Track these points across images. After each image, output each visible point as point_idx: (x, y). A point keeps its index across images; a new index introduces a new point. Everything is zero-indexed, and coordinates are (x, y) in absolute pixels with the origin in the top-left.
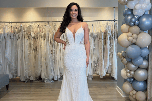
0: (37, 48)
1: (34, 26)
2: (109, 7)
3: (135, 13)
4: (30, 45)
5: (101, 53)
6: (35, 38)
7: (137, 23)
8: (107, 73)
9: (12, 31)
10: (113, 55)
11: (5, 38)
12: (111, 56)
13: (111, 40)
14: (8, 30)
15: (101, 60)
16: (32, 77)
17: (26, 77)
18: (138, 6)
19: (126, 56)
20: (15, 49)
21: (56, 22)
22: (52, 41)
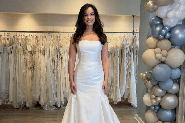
0: (35, 66)
1: (31, 37)
2: (126, 15)
3: (166, 23)
4: (25, 62)
5: (116, 73)
6: (32, 52)
7: (168, 36)
8: (123, 98)
9: (1, 43)
10: (131, 76)
12: (128, 77)
13: (129, 57)
15: (116, 82)
16: (28, 102)
17: (21, 103)
19: (152, 78)
20: (6, 67)
21: (60, 32)
22: (55, 57)
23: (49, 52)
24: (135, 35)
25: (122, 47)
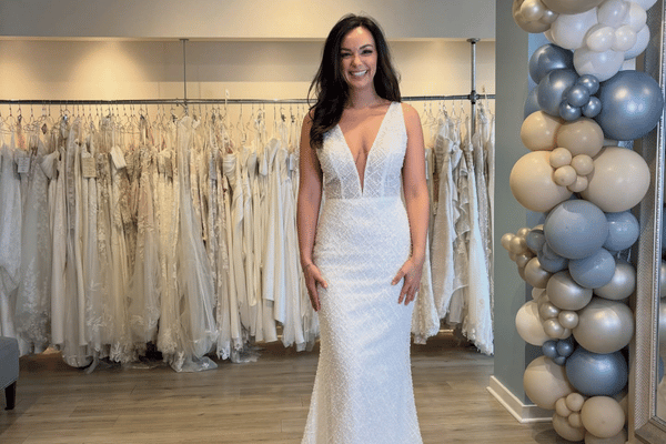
0: (140, 218)
1: (124, 121)
2: (447, 39)
3: (585, 65)
4: (105, 204)
6: (130, 172)
7: (593, 107)
8: (444, 323)
10: (471, 244)
12: (459, 251)
13: (462, 180)
14: (5, 139)
16: (117, 346)
17: (93, 349)
18: (600, 38)
19: (545, 250)
20: (39, 225)
21: (222, 101)
22: (208, 188)
23: (187, 170)
24: (479, 107)
25: (438, 148)
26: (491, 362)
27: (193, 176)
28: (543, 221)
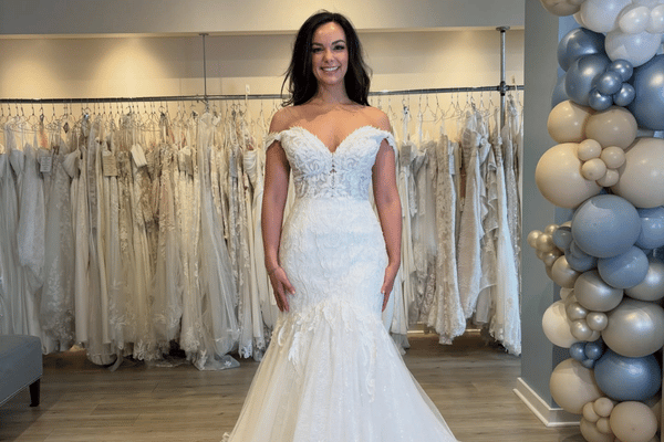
0: (161, 216)
1: (145, 119)
2: (475, 28)
3: (617, 50)
4: (126, 203)
5: (446, 236)
6: (151, 170)
7: (625, 95)
8: (471, 322)
9: (44, 143)
10: (499, 241)
11: (13, 171)
12: (487, 249)
13: (491, 175)
14: (26, 139)
15: (447, 266)
16: (140, 345)
17: (116, 348)
18: (634, 18)
19: (572, 248)
20: (61, 224)
21: (242, 97)
22: (228, 185)
23: (207, 167)
24: (508, 99)
25: (465, 143)
26: (518, 364)
27: (214, 174)
28: (570, 218)
